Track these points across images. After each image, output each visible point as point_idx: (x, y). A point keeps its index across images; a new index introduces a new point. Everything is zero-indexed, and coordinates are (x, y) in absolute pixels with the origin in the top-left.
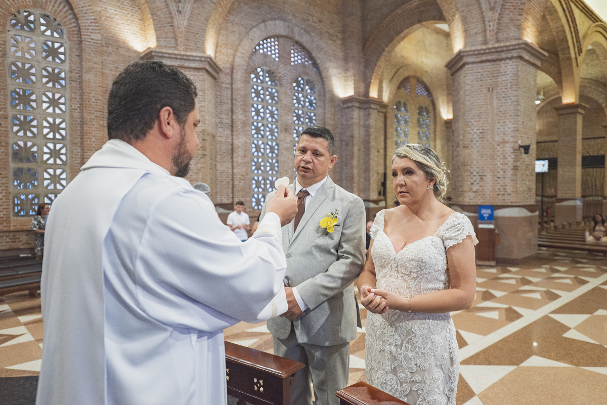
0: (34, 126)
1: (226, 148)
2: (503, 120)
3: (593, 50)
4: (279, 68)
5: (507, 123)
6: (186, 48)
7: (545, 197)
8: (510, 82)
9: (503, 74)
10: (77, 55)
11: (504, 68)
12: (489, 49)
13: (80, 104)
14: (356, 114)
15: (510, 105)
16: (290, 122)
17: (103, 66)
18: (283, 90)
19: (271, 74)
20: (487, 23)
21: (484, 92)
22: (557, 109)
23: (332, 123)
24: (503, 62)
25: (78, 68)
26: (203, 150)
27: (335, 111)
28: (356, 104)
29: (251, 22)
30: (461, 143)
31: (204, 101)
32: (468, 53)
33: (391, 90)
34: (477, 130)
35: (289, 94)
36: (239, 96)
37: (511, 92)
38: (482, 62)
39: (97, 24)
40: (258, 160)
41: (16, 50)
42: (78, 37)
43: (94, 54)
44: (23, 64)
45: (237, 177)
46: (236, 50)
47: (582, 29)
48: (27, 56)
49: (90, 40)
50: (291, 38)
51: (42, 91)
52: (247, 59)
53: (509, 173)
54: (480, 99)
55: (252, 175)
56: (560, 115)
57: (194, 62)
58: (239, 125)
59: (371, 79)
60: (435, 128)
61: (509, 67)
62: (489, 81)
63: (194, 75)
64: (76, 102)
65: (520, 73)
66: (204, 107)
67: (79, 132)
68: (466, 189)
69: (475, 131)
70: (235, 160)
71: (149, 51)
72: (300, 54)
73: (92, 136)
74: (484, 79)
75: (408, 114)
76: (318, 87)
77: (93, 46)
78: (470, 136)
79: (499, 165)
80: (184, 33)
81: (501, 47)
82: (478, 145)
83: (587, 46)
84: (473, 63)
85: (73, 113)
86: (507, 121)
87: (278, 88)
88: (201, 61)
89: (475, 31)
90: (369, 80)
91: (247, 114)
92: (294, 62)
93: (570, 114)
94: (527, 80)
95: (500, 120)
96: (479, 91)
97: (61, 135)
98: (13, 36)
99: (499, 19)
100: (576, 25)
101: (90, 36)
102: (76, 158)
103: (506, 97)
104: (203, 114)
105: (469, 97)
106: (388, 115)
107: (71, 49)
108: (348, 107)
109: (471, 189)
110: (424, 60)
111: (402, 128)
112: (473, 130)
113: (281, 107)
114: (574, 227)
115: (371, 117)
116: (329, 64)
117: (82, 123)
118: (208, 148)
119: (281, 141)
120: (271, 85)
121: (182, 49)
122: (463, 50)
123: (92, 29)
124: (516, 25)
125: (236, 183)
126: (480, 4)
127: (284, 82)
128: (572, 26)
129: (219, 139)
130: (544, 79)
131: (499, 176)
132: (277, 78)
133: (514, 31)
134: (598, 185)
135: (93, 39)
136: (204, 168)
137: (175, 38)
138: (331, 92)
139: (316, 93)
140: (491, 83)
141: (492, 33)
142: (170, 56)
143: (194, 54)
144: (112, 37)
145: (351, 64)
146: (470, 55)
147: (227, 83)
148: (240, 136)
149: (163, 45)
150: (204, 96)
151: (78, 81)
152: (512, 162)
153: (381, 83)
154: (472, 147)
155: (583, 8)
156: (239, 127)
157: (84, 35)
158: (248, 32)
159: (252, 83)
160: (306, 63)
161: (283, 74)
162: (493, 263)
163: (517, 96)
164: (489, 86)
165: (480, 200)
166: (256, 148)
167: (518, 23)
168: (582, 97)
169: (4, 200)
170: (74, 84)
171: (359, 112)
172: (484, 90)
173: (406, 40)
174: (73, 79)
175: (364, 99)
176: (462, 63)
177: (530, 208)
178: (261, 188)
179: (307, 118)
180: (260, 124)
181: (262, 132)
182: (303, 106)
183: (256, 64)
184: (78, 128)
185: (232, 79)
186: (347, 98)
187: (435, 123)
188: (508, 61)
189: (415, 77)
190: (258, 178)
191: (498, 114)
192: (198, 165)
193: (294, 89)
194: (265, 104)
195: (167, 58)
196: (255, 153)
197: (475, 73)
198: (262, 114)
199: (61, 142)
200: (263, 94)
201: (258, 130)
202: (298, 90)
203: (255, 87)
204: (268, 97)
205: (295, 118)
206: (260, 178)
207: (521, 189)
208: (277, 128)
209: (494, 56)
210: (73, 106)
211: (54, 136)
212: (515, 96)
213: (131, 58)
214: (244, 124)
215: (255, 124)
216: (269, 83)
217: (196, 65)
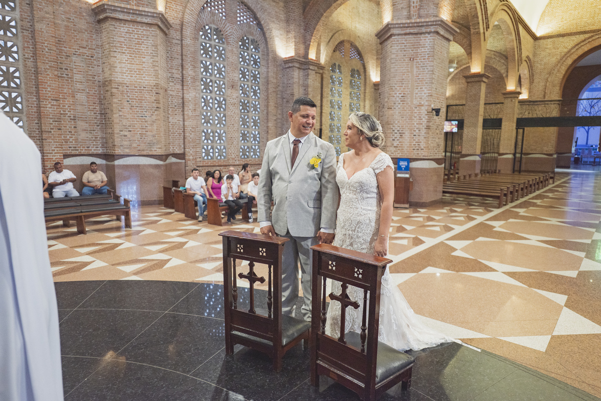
1: (177, 101)
2: (420, 86)
3: (499, 25)
4: (226, 27)
5: (424, 89)
6: (138, 3)
7: (454, 153)
8: (428, 54)
9: (423, 46)
11: (423, 41)
12: (412, 23)
13: (33, 54)
14: (296, 74)
15: (426, 74)
16: (236, 79)
17: (54, 16)
18: (230, 48)
19: (218, 32)
21: (406, 61)
22: (466, 77)
23: (275, 81)
24: (423, 35)
25: (29, 16)
26: (157, 103)
27: (277, 70)
28: (297, 65)
30: (386, 104)
31: (157, 57)
32: (394, 26)
33: (327, 53)
34: (399, 94)
35: (236, 52)
36: (189, 53)
37: (428, 62)
38: (406, 34)
40: (207, 113)
43: (45, 3)
45: (188, 129)
46: (186, 7)
47: (490, 8)
52: (195, 16)
53: (423, 131)
54: (403, 68)
55: (202, 128)
56: (468, 82)
57: (147, 18)
58: (189, 80)
59: (310, 42)
60: (365, 90)
61: (427, 40)
62: (411, 52)
63: (147, 30)
64: (29, 52)
65: (436, 47)
66: (157, 62)
67: (34, 81)
68: (389, 144)
69: (398, 95)
70: (186, 113)
71: (100, 4)
72: (245, 14)
73: (48, 86)
74: (407, 49)
75: (342, 76)
76: (262, 47)
78: (393, 99)
79: (415, 125)
81: (422, 22)
82: (399, 107)
83: (494, 22)
84: (399, 35)
85: (27, 62)
86: (424, 87)
87: (225, 46)
88: (153, 17)
89: (402, 6)
90: (308, 43)
91: (196, 69)
92: (240, 21)
93: (476, 82)
94: (441, 53)
95: (418, 86)
96: (402, 60)
97: (16, 83)
100: (486, 4)
102: (32, 107)
103: (423, 67)
104: (156, 68)
105: (394, 64)
106: (324, 76)
108: (289, 67)
109: (393, 144)
110: (357, 25)
111: (337, 88)
112: (396, 94)
113: (227, 64)
114: (473, 178)
115: (309, 77)
116: (272, 25)
117: (37, 73)
118: (161, 102)
119: (228, 96)
120: (219, 42)
121: (134, 4)
122: (391, 22)
124: (435, 4)
125: (187, 134)
127: (231, 40)
128: (482, 4)
129: (171, 93)
130: (456, 49)
131: (415, 134)
132: (224, 37)
133: (433, 9)
134: (495, 144)
136: (159, 120)
138: (274, 52)
139: (261, 52)
140: (413, 54)
141: (415, 9)
142: (123, 10)
143: (147, 10)
145: (292, 27)
146: (396, 27)
147: (177, 39)
148: (190, 91)
150: (157, 51)
151: (30, 30)
152: (426, 123)
153: (319, 45)
154: (394, 108)
156: (190, 82)
159: (200, 40)
160: (251, 23)
161: (230, 33)
162: (407, 206)
163: (433, 66)
164: (410, 56)
165: (399, 154)
166: (205, 102)
168: (487, 66)
170: (26, 33)
171: (299, 72)
172: (406, 59)
173: (342, 6)
174: (25, 28)
175: (303, 60)
176: (389, 34)
177: (437, 161)
178: (210, 140)
179: (252, 76)
180: (208, 80)
181: (210, 88)
182: (248, 65)
183: (205, 22)
184: (33, 77)
185: (182, 36)
186: (288, 59)
187: (365, 85)
188: (427, 35)
189: (349, 41)
190: (207, 131)
191: (417, 81)
192: (153, 117)
193: (240, 48)
194: (213, 61)
195: (119, 11)
196: (205, 108)
197: (399, 44)
198: (210, 71)
199: (16, 90)
200: (211, 51)
201: (206, 85)
202: (243, 48)
203: (203, 44)
204: (216, 55)
205: (241, 76)
206: (209, 131)
207: (432, 145)
208: (224, 84)
209: (416, 30)
210: (26, 54)
211: (9, 84)
212: (431, 66)
213: (83, 10)
214: (194, 79)
215: (204, 79)
216: (217, 41)
217: (148, 20)
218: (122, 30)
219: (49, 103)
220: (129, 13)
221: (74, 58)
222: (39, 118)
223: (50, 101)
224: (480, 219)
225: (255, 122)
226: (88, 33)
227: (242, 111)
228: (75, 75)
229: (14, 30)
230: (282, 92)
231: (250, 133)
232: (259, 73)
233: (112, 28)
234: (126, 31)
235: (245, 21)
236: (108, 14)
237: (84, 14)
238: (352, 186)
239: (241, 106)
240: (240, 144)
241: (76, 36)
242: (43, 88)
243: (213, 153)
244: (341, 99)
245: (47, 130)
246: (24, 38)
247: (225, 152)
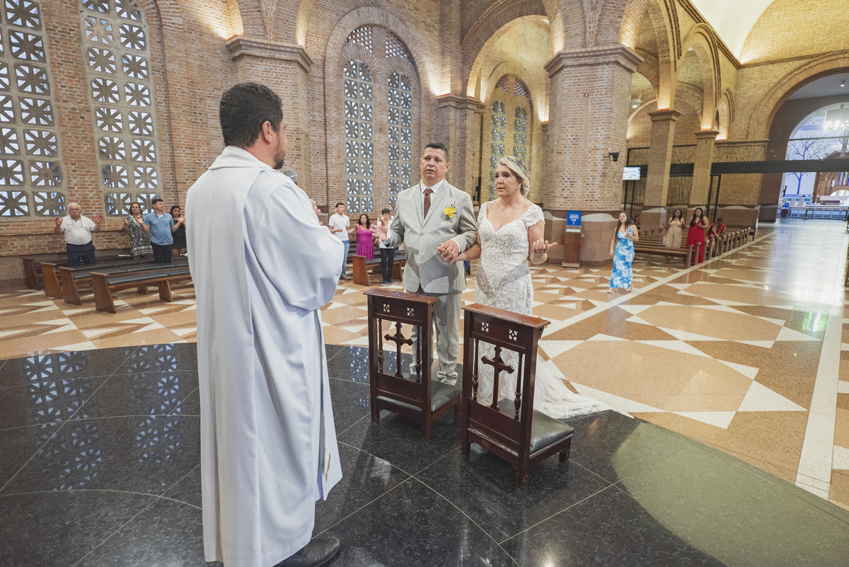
0: (119, 121)
1: (319, 147)
2: (595, 126)
3: (693, 51)
4: (373, 62)
5: (600, 130)
6: (276, 37)
7: (635, 204)
8: (606, 88)
9: (600, 79)
10: (158, 42)
11: (600, 73)
12: (587, 52)
13: (166, 97)
14: (453, 115)
15: (603, 112)
16: (385, 121)
17: (187, 54)
18: (377, 86)
19: (364, 67)
20: (587, 24)
21: (580, 97)
22: (652, 115)
23: (428, 123)
24: (600, 67)
25: (160, 56)
26: (297, 150)
27: (431, 110)
28: (453, 104)
29: (342, 8)
30: (555, 148)
31: (297, 97)
32: (566, 56)
33: (488, 89)
34: (571, 136)
35: (384, 90)
36: (332, 92)
37: (605, 98)
38: (580, 65)
39: (177, 6)
40: (352, 161)
41: (91, 34)
42: (158, 21)
43: (177, 41)
44: (101, 51)
45: (331, 179)
46: (328, 40)
47: (684, 31)
48: (104, 41)
49: (171, 25)
50: (385, 28)
51: (124, 81)
52: (339, 51)
53: (598, 179)
54: (576, 105)
55: (347, 177)
56: (653, 121)
57: (286, 53)
58: (332, 123)
59: (469, 76)
60: (532, 131)
61: (605, 72)
62: (586, 86)
63: (286, 68)
64: (161, 95)
65: (615, 79)
66: (298, 103)
67: (167, 127)
68: (558, 194)
69: (569, 137)
70: (329, 160)
71: (235, 39)
72: (395, 46)
73: (182, 133)
74: (581, 84)
75: (505, 116)
76: (413, 83)
77: (175, 31)
78: (564, 142)
79: (589, 172)
80: (273, 20)
81: (599, 51)
82: (571, 151)
83: (687, 47)
84: (571, 66)
85: (159, 107)
86: (600, 128)
87: (372, 84)
88: (293, 52)
89: (576, 31)
90: (466, 77)
91: (340, 111)
92: (388, 55)
93: (663, 120)
94: (622, 86)
95: (593, 126)
96: (575, 95)
97: (148, 131)
98: (86, 18)
99: (599, 21)
100: (678, 26)
101: (171, 20)
102: (165, 156)
103: (600, 103)
104: (297, 111)
105: (565, 101)
106: (485, 116)
107: (150, 34)
108: (445, 107)
109: (562, 195)
110: (524, 56)
111: (499, 130)
113: (375, 105)
114: (656, 233)
115: (467, 118)
117: (170, 118)
118: (302, 147)
119: (375, 141)
120: (365, 80)
121: (271, 38)
122: (562, 52)
123: (173, 12)
124: (616, 28)
125: (330, 185)
126: (582, 3)
127: (378, 77)
128: (674, 27)
129: (313, 138)
130: (640, 81)
131: (588, 183)
132: (371, 73)
133: (613, 34)
134: (685, 194)
135: (174, 24)
137: (263, 25)
138: (427, 90)
139: (412, 90)
140: (587, 88)
141: (592, 35)
142: (259, 46)
143: (285, 44)
144: (195, 22)
145: (448, 60)
146: (568, 58)
147: (319, 77)
148: (333, 136)
149: (250, 32)
150: (297, 91)
151: (161, 71)
152: (601, 169)
153: (479, 80)
154: (565, 153)
155: (687, 6)
156: (333, 126)
157: (164, 18)
158: (340, 19)
159: (345, 78)
160: (402, 57)
161: (377, 68)
162: (577, 265)
163: (611, 103)
164: (585, 91)
165: (569, 205)
166: (349, 148)
167: (617, 25)
168: (677, 101)
169: (95, 199)
170: (157, 75)
171: (456, 112)
172: (579, 95)
173: (506, 35)
174: (155, 69)
175: (461, 98)
176: (560, 66)
178: (356, 191)
179: (402, 118)
180: (354, 123)
181: (356, 132)
182: (398, 105)
183: (349, 56)
184: (166, 124)
185: (324, 73)
186: (443, 97)
187: (532, 126)
188: (605, 66)
189: (513, 75)
190: (353, 180)
191: (592, 121)
192: (293, 165)
193: (389, 85)
194: (358, 101)
195: (256, 47)
196: (350, 155)
197: (572, 77)
198: (355, 112)
199: (149, 138)
200: (356, 90)
201: (351, 129)
202: (393, 86)
203: (348, 82)
204: (362, 94)
205: (390, 117)
206: (355, 180)
207: (608, 195)
208: (371, 128)
209: (592, 60)
210: (158, 98)
211: (141, 131)
212: (609, 103)
213: (216, 47)
214: (338, 122)
215: (349, 122)
216: (363, 78)
217: (288, 57)
218: (258, 69)
219: (183, 151)
220: (267, 49)
221: (208, 101)
222: (174, 168)
223: (184, 149)
224: (661, 281)
225: (405, 170)
226: (223, 73)
227: (392, 158)
228: (209, 120)
229: (145, 72)
230: (436, 135)
231: (400, 182)
232: (410, 114)
233: (248, 66)
234: (263, 69)
235: (394, 54)
236: (244, 51)
237: (218, 51)
238: (499, 239)
239: (390, 152)
240: (389, 196)
241: (210, 76)
242: (176, 135)
243: (359, 205)
244: (504, 143)
245: (181, 181)
246: (155, 80)
247: (372, 205)
